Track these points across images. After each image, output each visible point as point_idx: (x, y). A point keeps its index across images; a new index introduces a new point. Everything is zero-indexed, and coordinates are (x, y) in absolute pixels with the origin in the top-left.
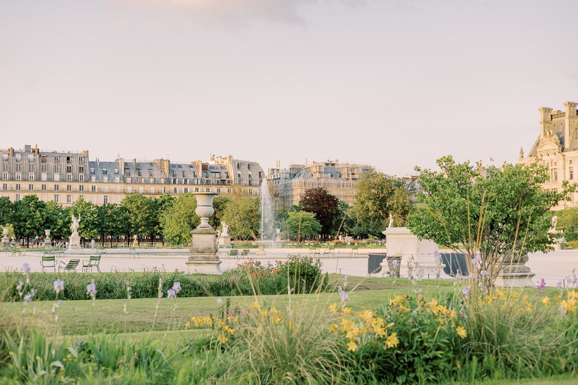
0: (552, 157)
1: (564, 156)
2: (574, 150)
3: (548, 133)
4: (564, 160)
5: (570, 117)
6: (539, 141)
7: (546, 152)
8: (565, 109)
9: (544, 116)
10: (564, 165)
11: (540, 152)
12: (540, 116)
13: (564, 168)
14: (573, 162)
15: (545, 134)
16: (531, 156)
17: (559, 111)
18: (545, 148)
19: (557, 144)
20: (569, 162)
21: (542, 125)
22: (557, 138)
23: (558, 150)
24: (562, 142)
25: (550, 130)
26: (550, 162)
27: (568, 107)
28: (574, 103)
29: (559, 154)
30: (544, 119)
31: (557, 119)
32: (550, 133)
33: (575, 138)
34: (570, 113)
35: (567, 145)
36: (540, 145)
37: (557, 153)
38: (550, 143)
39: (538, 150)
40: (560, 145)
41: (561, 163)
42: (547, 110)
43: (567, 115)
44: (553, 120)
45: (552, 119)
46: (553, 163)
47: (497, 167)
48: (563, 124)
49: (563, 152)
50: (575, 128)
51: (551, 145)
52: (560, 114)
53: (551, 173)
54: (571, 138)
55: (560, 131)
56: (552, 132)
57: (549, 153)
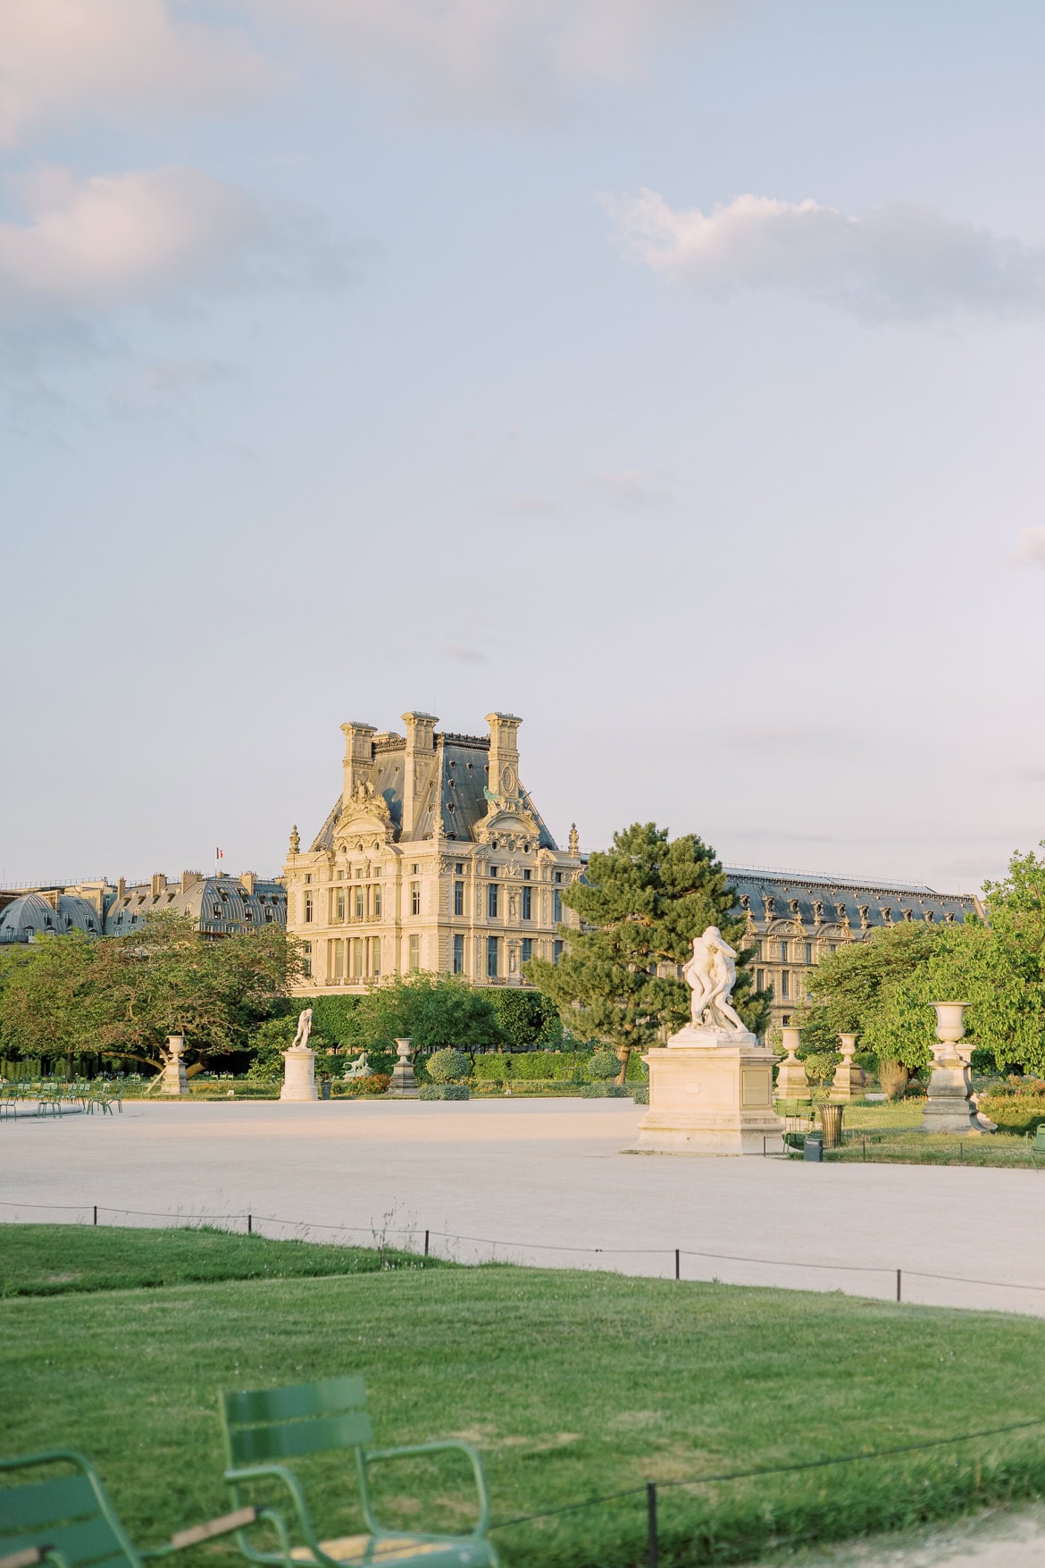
0: (370, 853)
1: (399, 852)
2: (425, 838)
3: (361, 789)
4: (400, 862)
5: (417, 753)
6: (340, 811)
7: (356, 840)
8: (406, 731)
9: (355, 745)
10: (399, 876)
11: (341, 841)
12: (343, 746)
13: (399, 885)
14: (420, 868)
15: (355, 794)
16: (318, 849)
17: (392, 735)
18: (354, 829)
19: (382, 819)
20: (410, 869)
21: (349, 769)
22: (384, 804)
23: (384, 836)
24: (395, 815)
25: (368, 784)
26: (364, 867)
27: (413, 726)
28: (427, 717)
29: (387, 847)
30: (354, 752)
31: (385, 755)
32: (367, 791)
33: (426, 805)
34: (416, 742)
35: (407, 825)
36: (343, 819)
37: (382, 845)
38: (366, 816)
39: (335, 833)
40: (391, 824)
41: (390, 869)
42: (362, 730)
43: (410, 747)
44: (377, 756)
45: (373, 754)
46: (372, 870)
47: (234, 874)
48: (399, 768)
49: (397, 841)
50: (428, 782)
51: (369, 823)
52: (395, 743)
53: (365, 898)
54: (418, 805)
55: (393, 785)
56: (371, 788)
57: (362, 842)
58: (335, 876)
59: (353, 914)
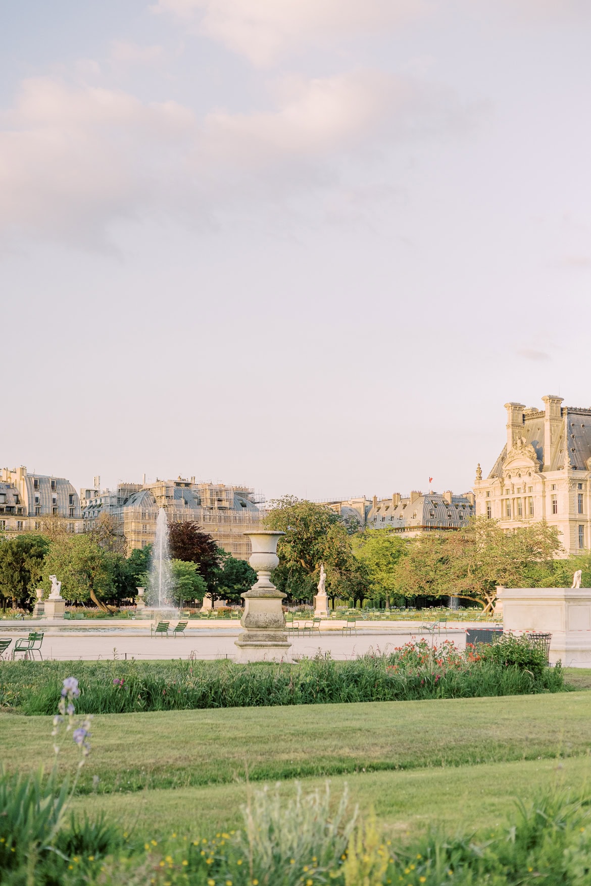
0: (525, 478)
1: (543, 478)
2: (559, 469)
3: (519, 442)
4: (544, 483)
5: (551, 419)
6: (505, 454)
7: (517, 471)
8: (542, 406)
9: (513, 416)
10: (544, 492)
11: (507, 472)
12: (506, 417)
13: (544, 497)
14: (556, 487)
15: (515, 444)
16: (493, 477)
17: (534, 409)
18: (515, 464)
19: (532, 459)
20: (551, 487)
21: (510, 430)
22: (533, 450)
23: (534, 469)
24: (540, 456)
25: (523, 438)
26: (522, 487)
27: (549, 404)
28: (556, 398)
29: (536, 475)
30: (513, 420)
31: (531, 421)
32: (522, 443)
33: (558, 450)
34: (551, 413)
35: (547, 461)
36: (508, 460)
37: (533, 474)
38: (522, 457)
39: (503, 468)
40: (537, 461)
41: (538, 488)
42: (516, 407)
43: (547, 415)
44: (526, 422)
45: (524, 420)
46: (527, 489)
47: (439, 492)
48: (541, 429)
49: (541, 471)
50: (559, 436)
51: (524, 461)
52: (537, 414)
53: (523, 504)
54: (553, 449)
55: (537, 439)
56: (524, 440)
57: (520, 472)
58: (504, 492)
59: (516, 513)
